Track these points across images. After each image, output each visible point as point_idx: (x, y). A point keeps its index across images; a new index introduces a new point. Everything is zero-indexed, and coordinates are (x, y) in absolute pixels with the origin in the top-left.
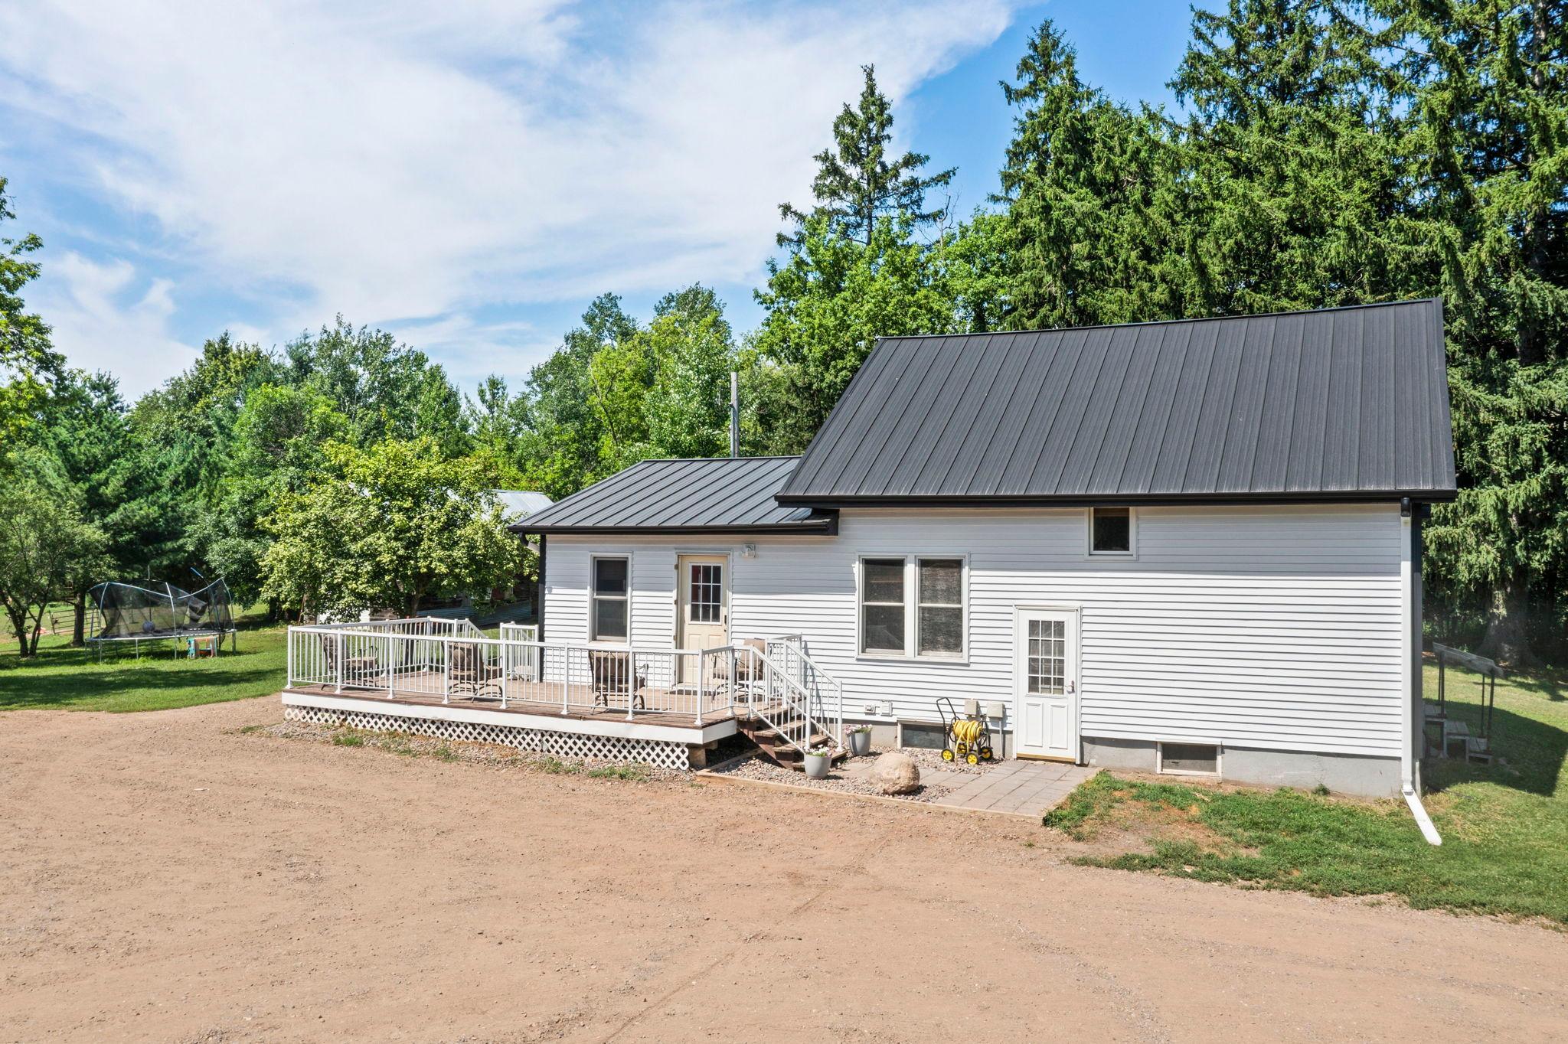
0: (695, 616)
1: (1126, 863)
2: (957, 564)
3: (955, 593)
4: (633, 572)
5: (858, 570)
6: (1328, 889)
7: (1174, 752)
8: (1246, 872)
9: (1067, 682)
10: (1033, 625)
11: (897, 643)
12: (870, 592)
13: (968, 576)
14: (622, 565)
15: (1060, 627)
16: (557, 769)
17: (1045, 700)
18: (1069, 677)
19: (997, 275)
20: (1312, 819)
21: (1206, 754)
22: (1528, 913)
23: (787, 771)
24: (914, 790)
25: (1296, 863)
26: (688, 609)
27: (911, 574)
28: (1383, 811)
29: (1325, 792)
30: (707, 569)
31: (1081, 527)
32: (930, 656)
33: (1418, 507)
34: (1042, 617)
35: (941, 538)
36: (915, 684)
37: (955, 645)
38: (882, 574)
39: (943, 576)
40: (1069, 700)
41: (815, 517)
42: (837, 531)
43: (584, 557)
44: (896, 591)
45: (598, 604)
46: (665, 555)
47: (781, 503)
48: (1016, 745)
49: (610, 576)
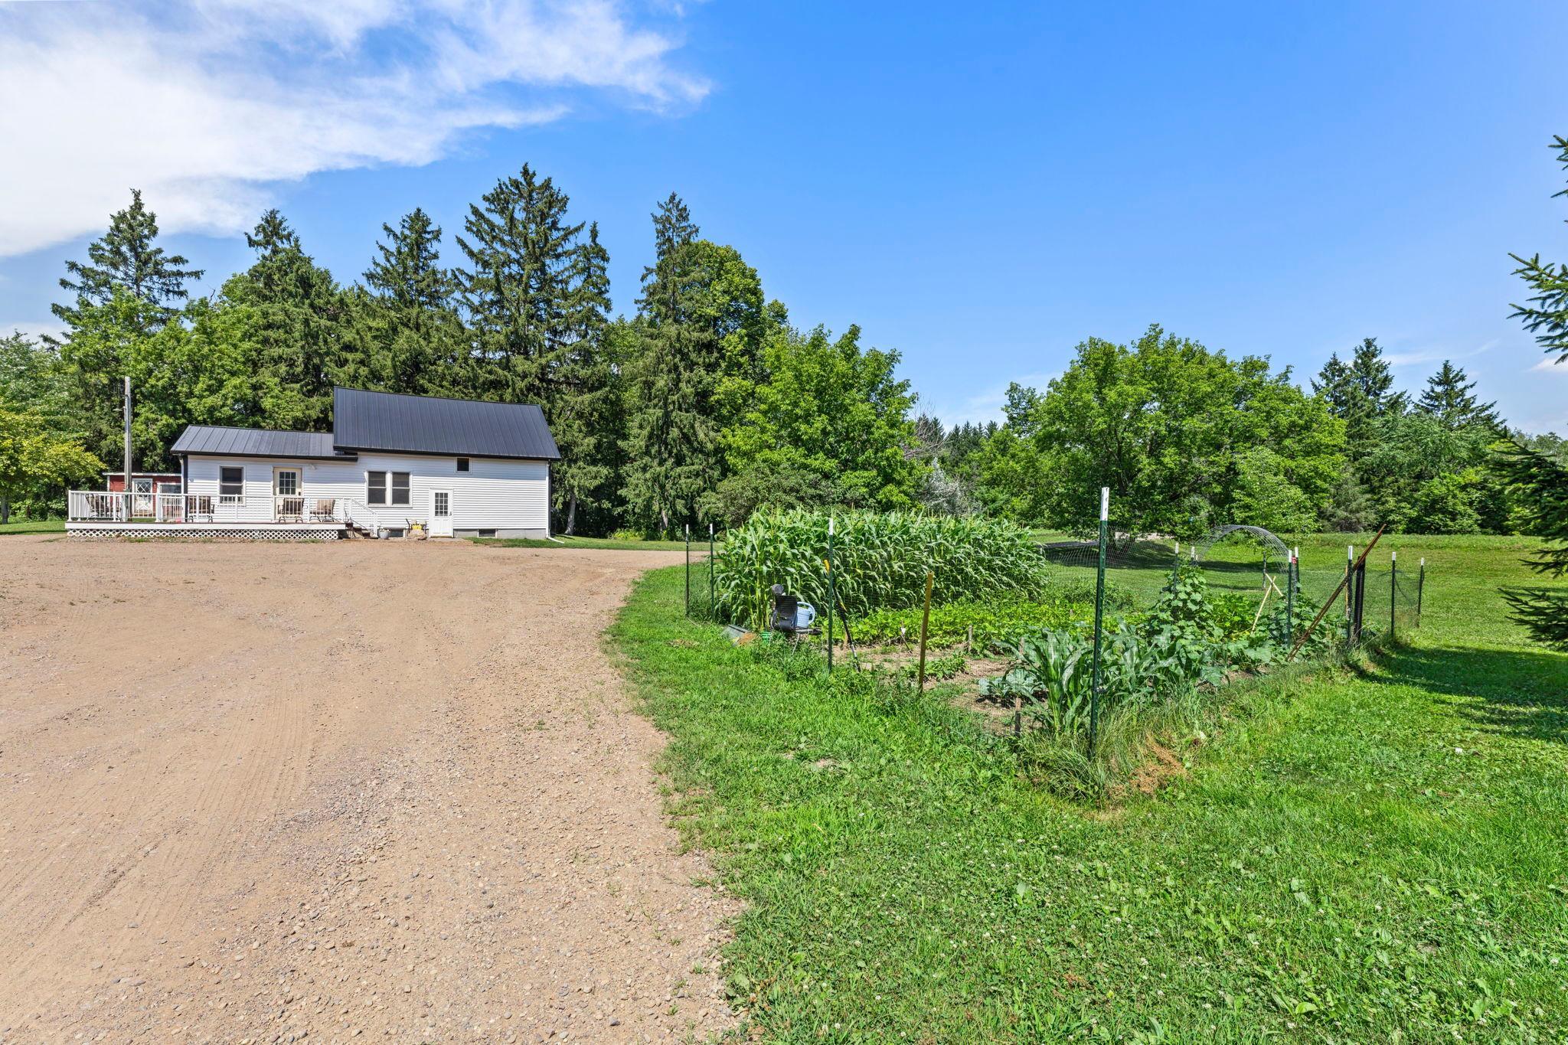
0: (281, 492)
2: (408, 474)
3: (407, 484)
4: (245, 474)
5: (366, 475)
7: (483, 531)
9: (449, 514)
10: (437, 494)
11: (383, 501)
12: (371, 483)
13: (411, 477)
14: (239, 469)
15: (446, 495)
17: (441, 518)
18: (449, 511)
21: (492, 531)
26: (278, 489)
27: (389, 478)
28: (544, 540)
29: (526, 539)
30: (288, 474)
31: (453, 464)
32: (395, 505)
33: (551, 461)
34: (439, 492)
35: (401, 464)
36: (389, 516)
37: (407, 502)
38: (377, 477)
39: (401, 478)
40: (449, 518)
41: (347, 454)
42: (355, 460)
43: (214, 466)
44: (383, 482)
45: (223, 487)
46: (266, 468)
47: (335, 449)
48: (431, 533)
49: (231, 475)
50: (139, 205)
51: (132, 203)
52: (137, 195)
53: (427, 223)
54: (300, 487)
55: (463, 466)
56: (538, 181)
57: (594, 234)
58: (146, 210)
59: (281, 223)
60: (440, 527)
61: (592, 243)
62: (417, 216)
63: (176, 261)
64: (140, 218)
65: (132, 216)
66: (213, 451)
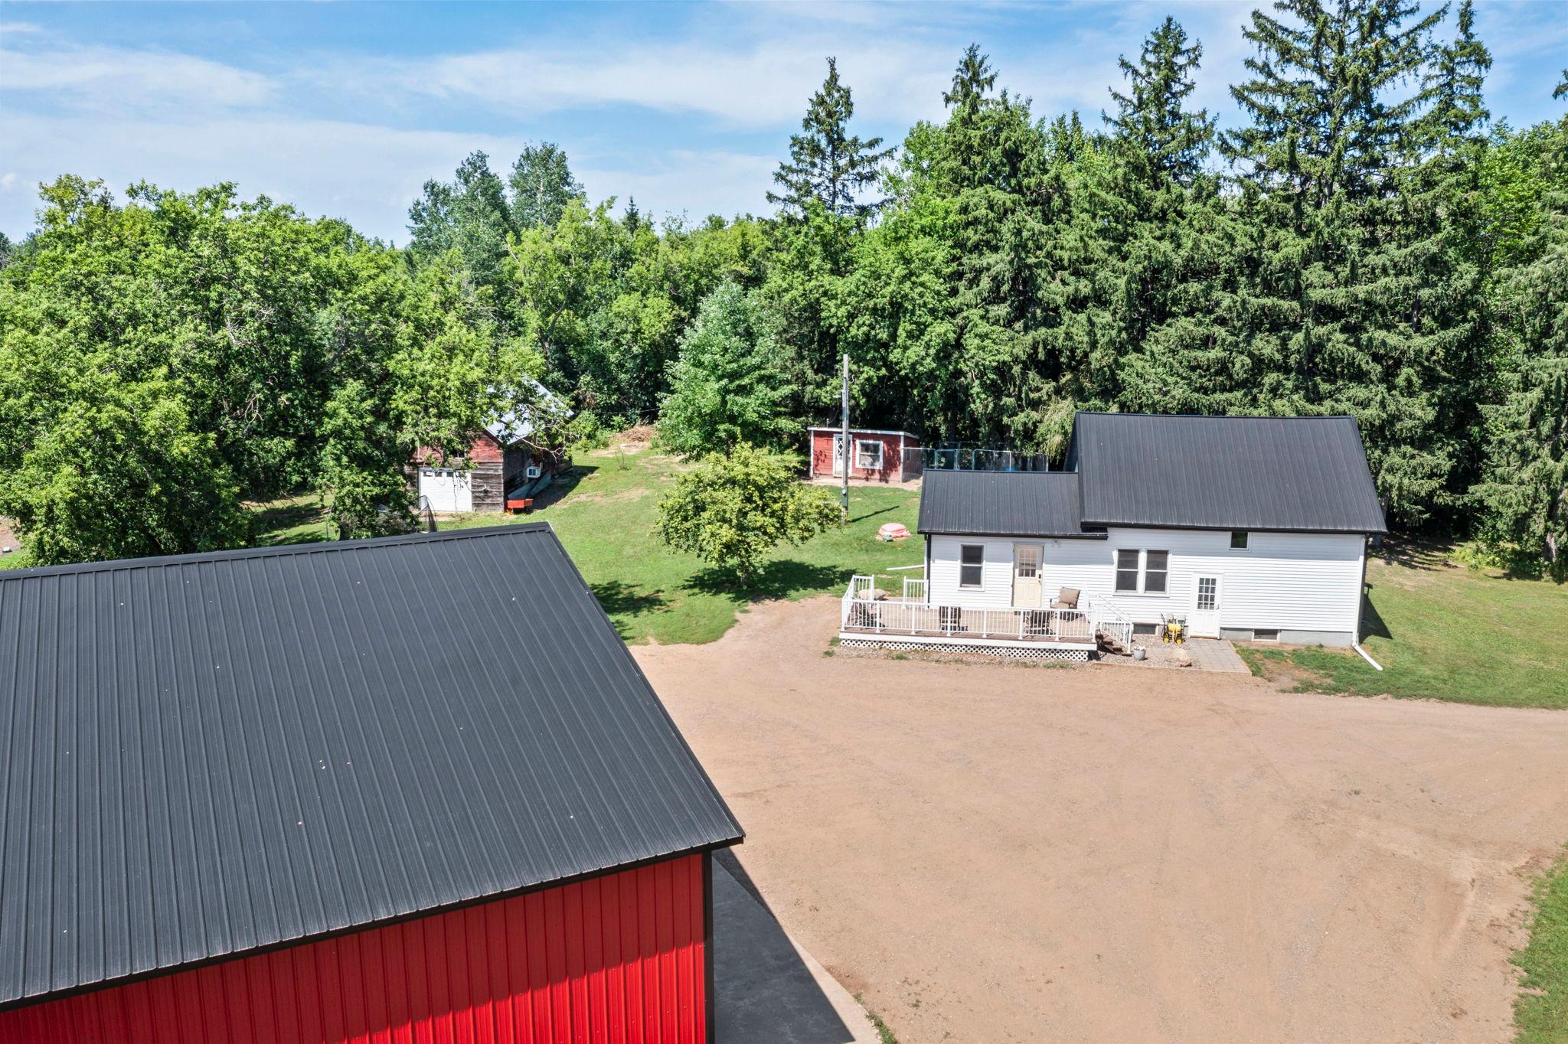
0: (1021, 575)
1: (1296, 690)
2: (1165, 553)
3: (1164, 565)
4: (985, 553)
5: (1115, 555)
6: (1367, 694)
7: (1260, 633)
8: (1335, 690)
9: (1216, 605)
10: (1202, 580)
11: (1134, 588)
12: (1121, 564)
13: (1170, 558)
14: (980, 549)
15: (1214, 581)
16: (1025, 665)
17: (1205, 613)
18: (1217, 602)
20: (1334, 662)
21: (1273, 633)
23: (1122, 657)
24: (1190, 665)
25: (1348, 684)
26: (1017, 571)
27: (1143, 558)
28: (1349, 654)
29: (1321, 646)
31: (1225, 540)
32: (1149, 593)
33: (1370, 535)
34: (1205, 576)
35: (1156, 540)
36: (1142, 606)
37: (1164, 589)
38: (1128, 557)
39: (1158, 558)
40: (1215, 612)
41: (1095, 530)
42: (1105, 538)
43: (956, 545)
44: (1135, 564)
45: (964, 568)
46: (1006, 546)
47: (1083, 524)
48: (1190, 632)
49: (972, 555)
50: (834, 78)
51: (828, 77)
52: (832, 64)
53: (1181, 36)
54: (1041, 568)
55: (1239, 539)
57: (1466, 19)
58: (841, 83)
60: (1203, 623)
61: (1462, 37)
62: (1167, 29)
63: (872, 144)
64: (836, 95)
65: (829, 94)
66: (956, 530)
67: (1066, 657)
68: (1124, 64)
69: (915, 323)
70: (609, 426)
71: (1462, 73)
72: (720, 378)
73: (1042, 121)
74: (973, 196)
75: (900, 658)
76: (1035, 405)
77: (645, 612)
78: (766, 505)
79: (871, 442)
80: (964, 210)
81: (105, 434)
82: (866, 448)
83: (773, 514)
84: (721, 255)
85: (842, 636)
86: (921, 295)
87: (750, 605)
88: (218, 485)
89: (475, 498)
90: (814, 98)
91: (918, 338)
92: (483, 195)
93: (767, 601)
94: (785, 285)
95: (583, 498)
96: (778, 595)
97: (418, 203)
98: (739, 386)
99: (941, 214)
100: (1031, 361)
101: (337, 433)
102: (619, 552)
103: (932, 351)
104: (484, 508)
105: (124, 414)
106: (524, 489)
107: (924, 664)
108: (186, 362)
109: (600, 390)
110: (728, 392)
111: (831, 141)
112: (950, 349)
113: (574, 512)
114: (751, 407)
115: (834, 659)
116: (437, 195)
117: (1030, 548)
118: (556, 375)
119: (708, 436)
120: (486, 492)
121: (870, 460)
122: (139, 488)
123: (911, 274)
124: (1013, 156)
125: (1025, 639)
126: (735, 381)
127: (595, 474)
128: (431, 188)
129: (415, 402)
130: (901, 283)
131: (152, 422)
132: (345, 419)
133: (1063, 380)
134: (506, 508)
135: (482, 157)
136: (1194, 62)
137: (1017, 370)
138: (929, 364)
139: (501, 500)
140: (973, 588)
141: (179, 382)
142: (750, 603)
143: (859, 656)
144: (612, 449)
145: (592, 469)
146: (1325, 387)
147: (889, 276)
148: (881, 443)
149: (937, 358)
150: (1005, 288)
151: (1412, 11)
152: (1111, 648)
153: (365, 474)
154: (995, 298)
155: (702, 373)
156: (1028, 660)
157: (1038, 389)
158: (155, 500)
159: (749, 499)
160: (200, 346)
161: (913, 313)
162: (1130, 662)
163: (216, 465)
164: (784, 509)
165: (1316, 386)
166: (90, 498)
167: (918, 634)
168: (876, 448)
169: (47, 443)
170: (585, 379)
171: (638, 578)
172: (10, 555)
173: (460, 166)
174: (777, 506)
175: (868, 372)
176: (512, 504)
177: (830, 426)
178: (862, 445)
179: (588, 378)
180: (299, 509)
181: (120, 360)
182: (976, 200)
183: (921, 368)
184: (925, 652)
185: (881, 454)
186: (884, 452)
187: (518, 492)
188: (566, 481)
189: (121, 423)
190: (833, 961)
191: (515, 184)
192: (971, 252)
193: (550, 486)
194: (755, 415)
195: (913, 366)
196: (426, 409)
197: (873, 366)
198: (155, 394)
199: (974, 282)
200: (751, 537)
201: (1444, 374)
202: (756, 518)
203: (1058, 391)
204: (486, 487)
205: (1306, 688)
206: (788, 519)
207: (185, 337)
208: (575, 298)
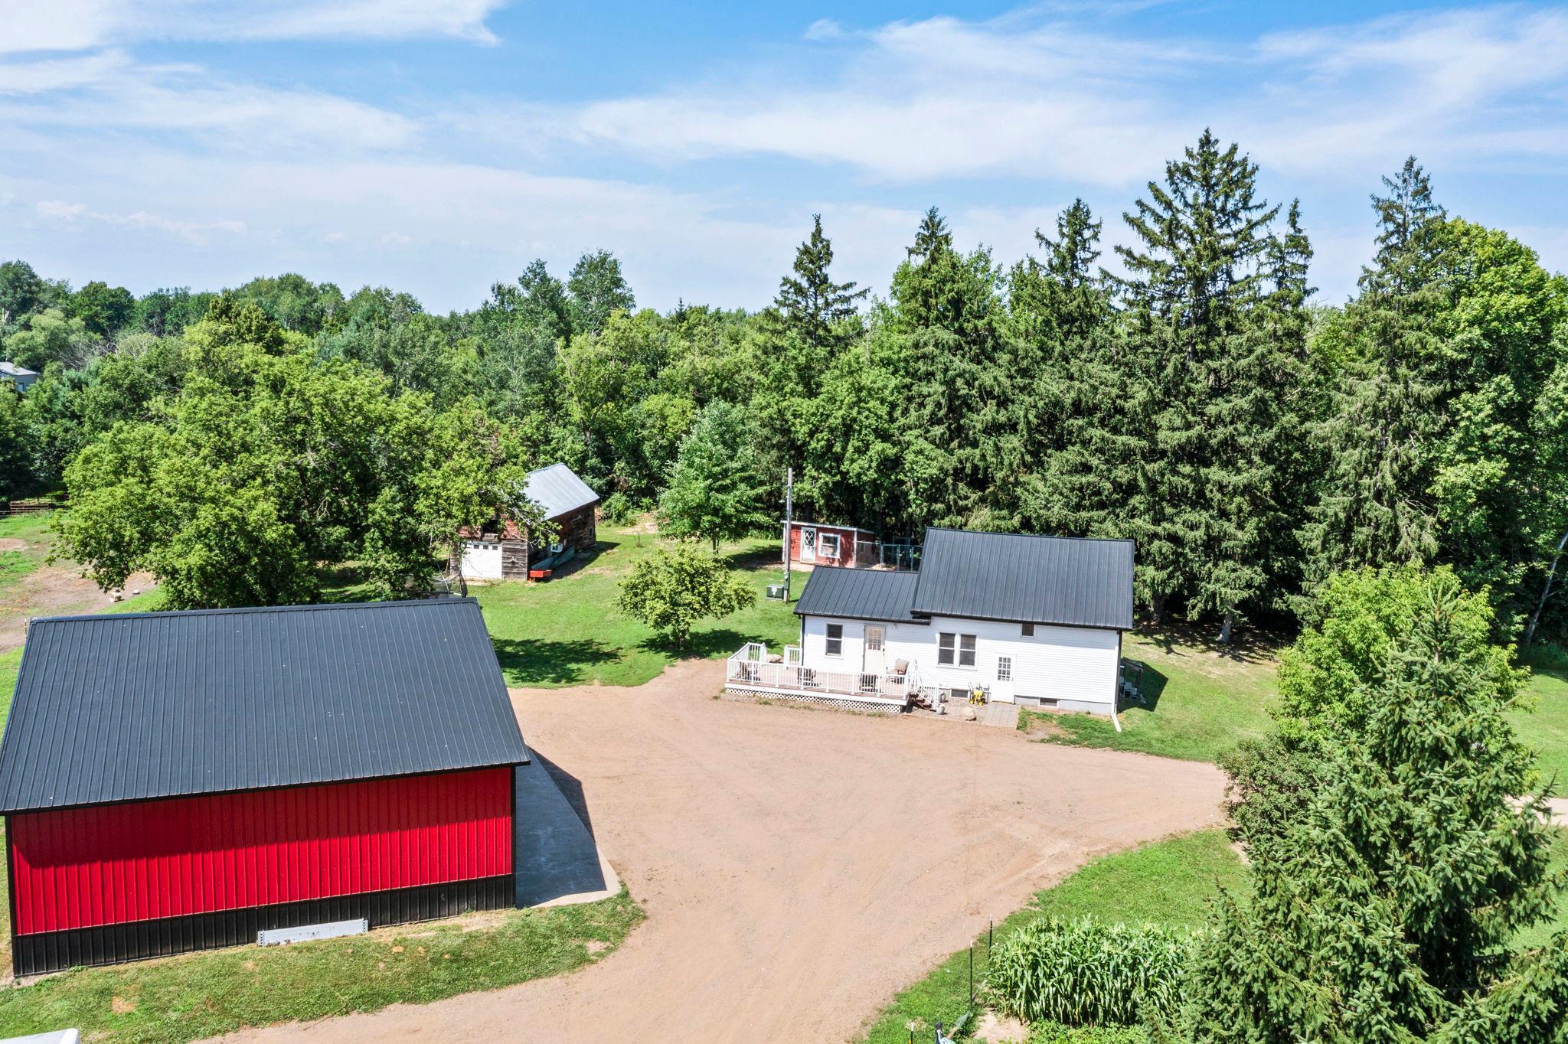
0: (870, 648)
1: (1042, 741)
2: (974, 637)
3: (973, 646)
4: (845, 631)
5: (938, 637)
6: (1094, 747)
7: (1044, 701)
8: (1073, 742)
9: (1011, 678)
10: (1000, 659)
11: (951, 662)
12: (942, 644)
13: (977, 640)
14: (840, 627)
15: (1009, 660)
16: (854, 713)
17: (1003, 683)
18: (1012, 675)
19: (903, 376)
20: (1088, 724)
21: (1054, 701)
22: (1139, 751)
23: (926, 711)
24: (975, 719)
25: (1085, 739)
26: (867, 645)
27: (958, 640)
28: (1105, 720)
29: (1090, 714)
31: (1019, 628)
32: (962, 667)
34: (1003, 656)
35: (968, 627)
36: (957, 676)
37: (973, 664)
38: (947, 638)
39: (969, 640)
40: (1011, 683)
41: (922, 618)
42: (930, 624)
43: (823, 624)
44: (952, 644)
45: (829, 641)
46: (859, 626)
47: (912, 612)
48: (993, 697)
49: (835, 632)
50: (819, 231)
51: (813, 230)
52: (818, 219)
53: (1087, 214)
54: (884, 644)
55: (1028, 629)
56: (1222, 149)
57: (1294, 216)
58: (824, 235)
59: (939, 223)
60: (1001, 692)
61: (1292, 231)
62: (1077, 208)
63: (845, 288)
64: (820, 245)
65: (814, 245)
66: (821, 613)
67: (885, 709)
68: (1039, 236)
69: (862, 441)
70: (639, 506)
71: (1291, 260)
72: (706, 478)
73: (1000, 267)
74: (922, 333)
75: (766, 703)
76: (961, 511)
77: (602, 663)
78: (693, 588)
79: (832, 535)
80: (916, 346)
81: (225, 525)
82: (827, 540)
83: (700, 594)
84: (742, 363)
85: (727, 685)
86: (867, 418)
87: (679, 662)
88: (294, 559)
89: (504, 567)
90: (802, 248)
91: (865, 453)
92: (542, 298)
93: (693, 660)
94: (764, 403)
95: (597, 570)
96: (702, 655)
97: (487, 303)
98: (721, 485)
99: (896, 349)
100: (958, 474)
101: (376, 525)
102: (602, 617)
103: (874, 464)
104: (512, 576)
105: (236, 512)
106: (547, 561)
107: (782, 708)
108: (278, 477)
109: (632, 474)
110: (712, 489)
111: (812, 283)
112: (891, 464)
113: (582, 583)
114: (729, 502)
115: (718, 701)
116: (503, 295)
117: (875, 628)
118: (593, 461)
119: (696, 525)
120: (513, 563)
121: (831, 550)
122: (244, 559)
123: (860, 400)
124: (957, 303)
125: (856, 694)
126: (720, 482)
127: (615, 550)
128: (499, 290)
129: (431, 506)
130: (851, 408)
131: (253, 517)
132: (381, 515)
133: (987, 491)
134: (529, 577)
135: (541, 266)
136: (1095, 237)
137: (949, 481)
138: (872, 474)
139: (525, 570)
140: (834, 656)
141: (271, 488)
142: (680, 660)
143: (737, 701)
144: (638, 528)
145: (612, 546)
146: (1169, 510)
147: (842, 401)
148: (839, 537)
149: (878, 470)
150: (941, 413)
151: (1261, 206)
152: (922, 705)
153: (395, 554)
154: (934, 421)
155: (692, 472)
156: (857, 710)
157: (967, 498)
158: (254, 568)
159: (681, 582)
160: (287, 465)
161: (860, 432)
162: (933, 716)
163: (294, 545)
164: (708, 591)
165: (1163, 508)
166: (213, 566)
167: (781, 687)
168: (835, 539)
169: (188, 530)
170: (619, 465)
171: (607, 637)
172: (138, 596)
173: (522, 274)
174: (702, 588)
175: (825, 478)
176: (534, 573)
177: (799, 520)
178: (825, 538)
179: (623, 465)
180: (353, 571)
181: (235, 474)
182: (925, 338)
183: (865, 478)
184: (784, 701)
185: (838, 544)
186: (842, 543)
187: (540, 564)
188: (586, 555)
189: (234, 518)
190: (615, 858)
191: (573, 289)
192: (920, 380)
193: (573, 559)
194: (733, 510)
195: (859, 475)
196: (438, 512)
197: (830, 473)
198: (256, 499)
199: (922, 405)
200: (681, 611)
201: (1272, 502)
202: (687, 597)
203: (983, 500)
204: (513, 559)
205: (1054, 739)
206: (711, 597)
207: (275, 460)
208: (614, 392)
